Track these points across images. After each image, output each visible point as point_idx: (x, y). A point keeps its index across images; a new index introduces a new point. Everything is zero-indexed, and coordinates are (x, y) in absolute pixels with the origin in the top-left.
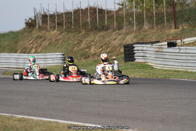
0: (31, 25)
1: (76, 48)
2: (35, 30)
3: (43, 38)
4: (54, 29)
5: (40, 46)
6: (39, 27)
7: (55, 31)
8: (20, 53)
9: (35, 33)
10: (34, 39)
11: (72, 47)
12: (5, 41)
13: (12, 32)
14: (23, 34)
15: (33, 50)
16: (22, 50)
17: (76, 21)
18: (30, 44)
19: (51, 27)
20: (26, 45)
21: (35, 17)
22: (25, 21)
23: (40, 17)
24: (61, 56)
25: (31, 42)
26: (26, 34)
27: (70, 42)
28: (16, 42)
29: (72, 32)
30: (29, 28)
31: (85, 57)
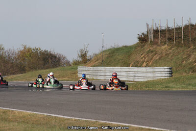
0: (143, 39)
1: (184, 62)
2: (147, 45)
3: (154, 53)
4: (165, 43)
5: (151, 60)
6: (151, 42)
7: (166, 46)
8: (132, 67)
9: (147, 47)
10: (146, 53)
11: (181, 61)
12: (118, 55)
13: (126, 47)
14: (136, 48)
15: (145, 64)
16: (135, 63)
17: (186, 36)
18: (142, 58)
19: (161, 42)
20: (139, 59)
21: (148, 32)
22: (138, 36)
23: (152, 32)
24: (168, 70)
25: (143, 56)
26: (138, 49)
27: (179, 56)
28: (129, 56)
29: (181, 47)
30: (141, 43)
31: (193, 71)
